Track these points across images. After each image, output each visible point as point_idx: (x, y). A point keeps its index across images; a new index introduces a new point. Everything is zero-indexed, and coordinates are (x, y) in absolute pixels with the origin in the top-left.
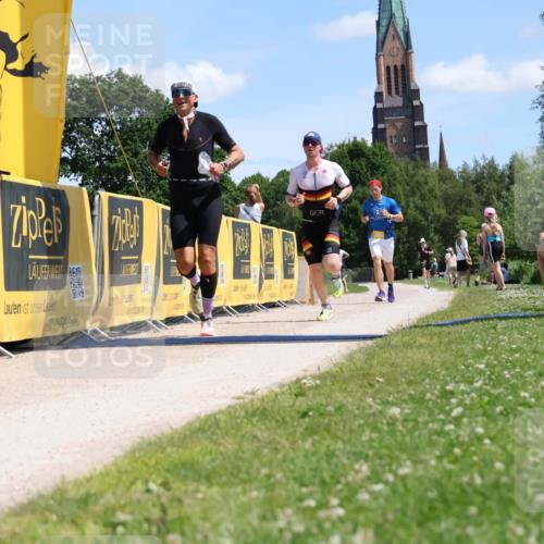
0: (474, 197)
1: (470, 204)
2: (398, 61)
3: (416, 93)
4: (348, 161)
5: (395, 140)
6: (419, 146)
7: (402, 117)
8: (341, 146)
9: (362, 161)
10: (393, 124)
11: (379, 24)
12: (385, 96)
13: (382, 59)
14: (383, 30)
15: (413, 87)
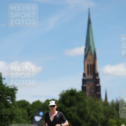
0: (115, 112)
1: (114, 114)
2: (92, 63)
3: (97, 75)
4: (69, 97)
5: (89, 91)
6: (98, 93)
7: (92, 83)
8: (67, 91)
9: (75, 97)
10: (89, 85)
11: (85, 49)
12: (86, 75)
13: (86, 62)
14: (87, 51)
15: (96, 72)
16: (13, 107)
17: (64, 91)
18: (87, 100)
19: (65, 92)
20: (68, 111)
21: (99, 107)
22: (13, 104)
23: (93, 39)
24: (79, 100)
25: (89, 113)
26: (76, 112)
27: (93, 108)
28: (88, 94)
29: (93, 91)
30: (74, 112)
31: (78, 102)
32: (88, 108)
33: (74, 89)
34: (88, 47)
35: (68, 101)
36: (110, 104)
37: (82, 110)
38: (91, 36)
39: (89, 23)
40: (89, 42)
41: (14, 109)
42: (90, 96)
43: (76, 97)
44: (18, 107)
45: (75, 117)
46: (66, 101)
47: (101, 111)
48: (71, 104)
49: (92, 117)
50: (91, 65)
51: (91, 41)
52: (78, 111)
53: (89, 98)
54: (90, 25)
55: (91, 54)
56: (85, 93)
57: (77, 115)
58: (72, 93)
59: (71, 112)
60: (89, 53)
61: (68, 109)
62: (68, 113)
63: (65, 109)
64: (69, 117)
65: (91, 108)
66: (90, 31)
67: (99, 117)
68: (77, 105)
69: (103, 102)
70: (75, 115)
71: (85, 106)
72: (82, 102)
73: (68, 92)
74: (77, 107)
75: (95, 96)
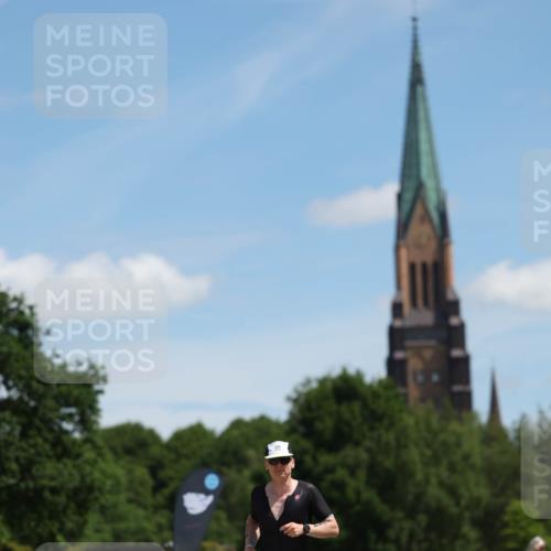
2: (428, 256)
3: (454, 307)
4: (332, 406)
5: (420, 378)
6: (457, 388)
7: (433, 343)
8: (323, 382)
9: (356, 406)
10: (418, 352)
11: (400, 197)
12: (407, 308)
13: (404, 253)
14: (406, 207)
15: (450, 297)
16: (89, 454)
17: (308, 381)
18: (409, 421)
19: (314, 385)
20: (330, 470)
21: (466, 447)
22: (86, 441)
23: (432, 153)
24: (374, 418)
25: (419, 476)
26: (362, 474)
27: (439, 453)
28: (413, 391)
29: (435, 378)
30: (352, 471)
31: (372, 429)
32: (414, 454)
33: (352, 371)
34: (412, 185)
35: (326, 425)
36: (512, 435)
37: (389, 463)
38: (423, 136)
39: (416, 79)
40: (418, 165)
41: (93, 463)
42: (423, 400)
43: (365, 405)
44: (109, 456)
45: (358, 493)
46: (319, 425)
47: (472, 467)
48: (340, 439)
49: (434, 493)
50: (424, 266)
51: (425, 161)
52: (373, 469)
53: (421, 410)
54: (419, 89)
55: (426, 216)
56: (401, 390)
57: (369, 483)
58: (344, 389)
59: (341, 474)
60: (419, 211)
61: (326, 459)
62: (329, 477)
63: (315, 459)
64: (335, 494)
65: (428, 453)
66: (421, 114)
67: (462, 491)
68: (368, 443)
69: (480, 427)
70: (357, 486)
71: (401, 445)
72: (391, 425)
73: (329, 385)
74: (369, 450)
75: (446, 401)
